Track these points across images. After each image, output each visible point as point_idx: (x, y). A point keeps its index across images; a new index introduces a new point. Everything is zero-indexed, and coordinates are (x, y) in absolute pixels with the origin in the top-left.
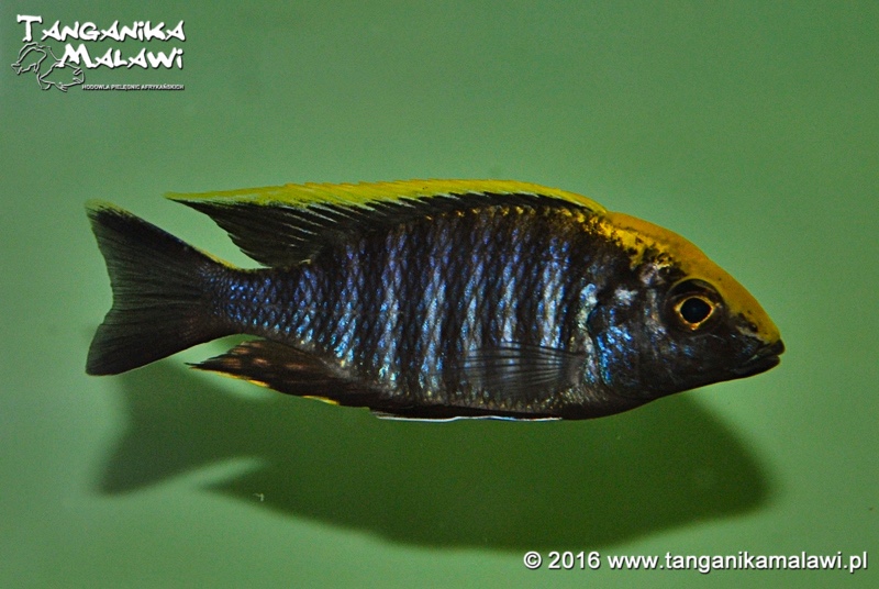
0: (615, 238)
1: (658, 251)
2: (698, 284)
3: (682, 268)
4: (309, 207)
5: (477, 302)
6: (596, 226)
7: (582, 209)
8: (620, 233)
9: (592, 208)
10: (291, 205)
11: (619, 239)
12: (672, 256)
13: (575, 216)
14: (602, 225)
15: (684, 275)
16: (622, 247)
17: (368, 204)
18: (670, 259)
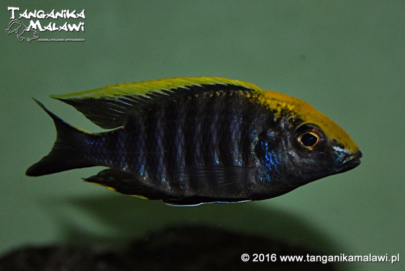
0: (266, 104)
1: (288, 109)
2: (310, 126)
3: (302, 118)
4: (119, 99)
5: (200, 144)
6: (256, 99)
7: (249, 90)
8: (269, 101)
9: (255, 89)
10: (110, 98)
11: (268, 105)
12: (296, 111)
13: (245, 94)
14: (259, 98)
15: (302, 121)
16: (269, 109)
17: (147, 95)
18: (295, 114)
